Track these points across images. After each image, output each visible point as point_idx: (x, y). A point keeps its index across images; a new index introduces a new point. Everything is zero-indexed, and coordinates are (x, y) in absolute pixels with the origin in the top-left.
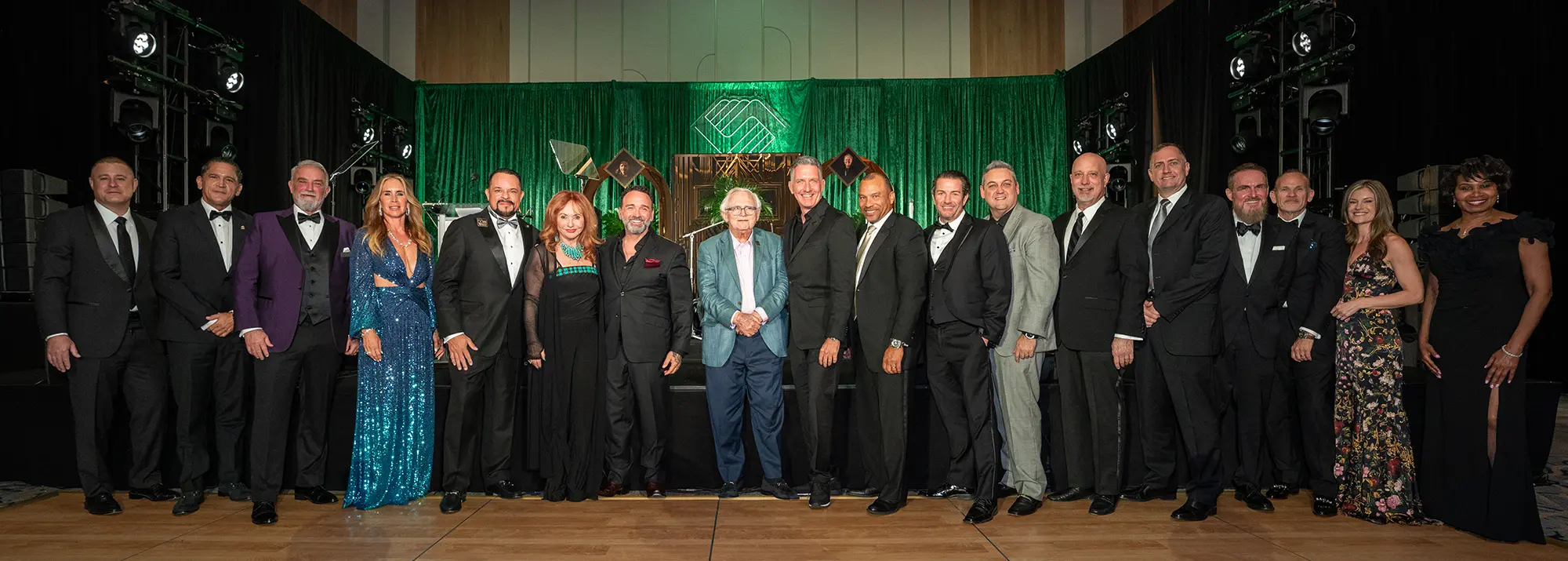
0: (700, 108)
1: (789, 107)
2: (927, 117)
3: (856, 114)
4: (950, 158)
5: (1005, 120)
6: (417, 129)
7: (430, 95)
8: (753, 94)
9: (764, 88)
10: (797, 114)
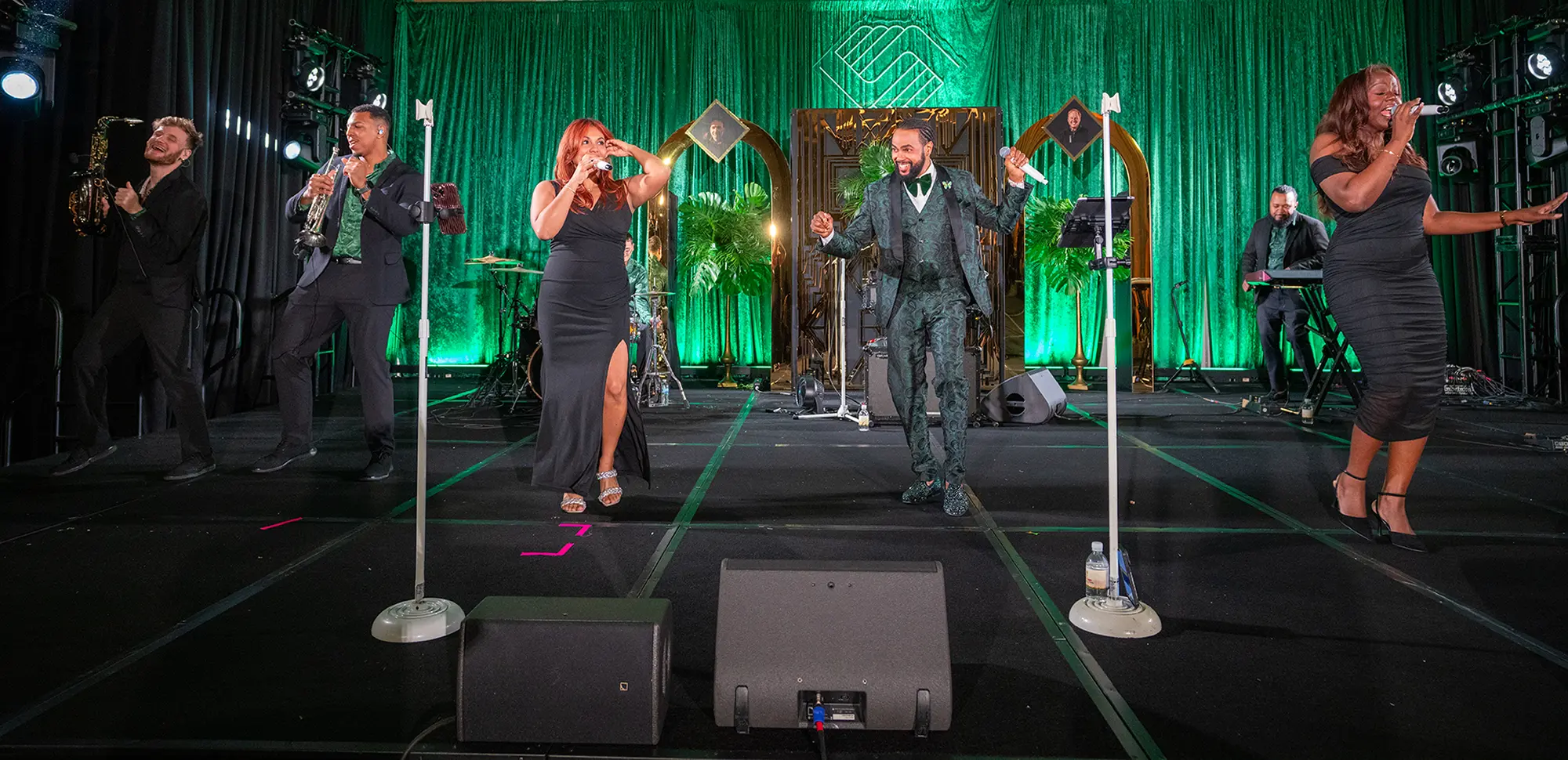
0: (828, 39)
1: (965, 36)
2: (1180, 51)
3: (1069, 48)
4: (1218, 114)
5: (1305, 53)
6: (396, 69)
7: (418, 19)
8: (909, 16)
9: (926, 8)
10: (977, 48)
